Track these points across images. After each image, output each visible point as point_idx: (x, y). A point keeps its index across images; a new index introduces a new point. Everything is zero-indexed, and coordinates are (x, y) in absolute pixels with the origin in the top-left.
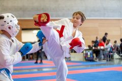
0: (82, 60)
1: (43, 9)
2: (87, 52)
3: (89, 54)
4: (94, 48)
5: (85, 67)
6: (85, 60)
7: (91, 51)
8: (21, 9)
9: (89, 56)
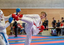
0: (49, 35)
1: (24, 2)
2: (52, 30)
3: (54, 31)
4: (57, 27)
5: (51, 40)
6: (51, 35)
7: (55, 30)
8: (9, 2)
9: (54, 33)
